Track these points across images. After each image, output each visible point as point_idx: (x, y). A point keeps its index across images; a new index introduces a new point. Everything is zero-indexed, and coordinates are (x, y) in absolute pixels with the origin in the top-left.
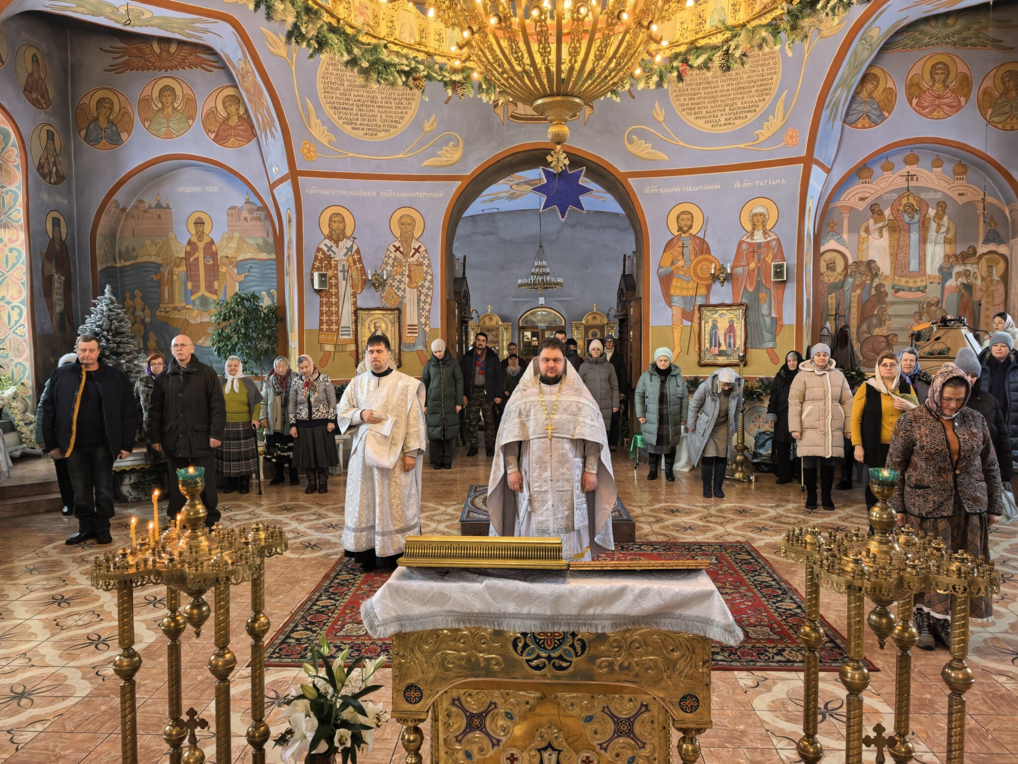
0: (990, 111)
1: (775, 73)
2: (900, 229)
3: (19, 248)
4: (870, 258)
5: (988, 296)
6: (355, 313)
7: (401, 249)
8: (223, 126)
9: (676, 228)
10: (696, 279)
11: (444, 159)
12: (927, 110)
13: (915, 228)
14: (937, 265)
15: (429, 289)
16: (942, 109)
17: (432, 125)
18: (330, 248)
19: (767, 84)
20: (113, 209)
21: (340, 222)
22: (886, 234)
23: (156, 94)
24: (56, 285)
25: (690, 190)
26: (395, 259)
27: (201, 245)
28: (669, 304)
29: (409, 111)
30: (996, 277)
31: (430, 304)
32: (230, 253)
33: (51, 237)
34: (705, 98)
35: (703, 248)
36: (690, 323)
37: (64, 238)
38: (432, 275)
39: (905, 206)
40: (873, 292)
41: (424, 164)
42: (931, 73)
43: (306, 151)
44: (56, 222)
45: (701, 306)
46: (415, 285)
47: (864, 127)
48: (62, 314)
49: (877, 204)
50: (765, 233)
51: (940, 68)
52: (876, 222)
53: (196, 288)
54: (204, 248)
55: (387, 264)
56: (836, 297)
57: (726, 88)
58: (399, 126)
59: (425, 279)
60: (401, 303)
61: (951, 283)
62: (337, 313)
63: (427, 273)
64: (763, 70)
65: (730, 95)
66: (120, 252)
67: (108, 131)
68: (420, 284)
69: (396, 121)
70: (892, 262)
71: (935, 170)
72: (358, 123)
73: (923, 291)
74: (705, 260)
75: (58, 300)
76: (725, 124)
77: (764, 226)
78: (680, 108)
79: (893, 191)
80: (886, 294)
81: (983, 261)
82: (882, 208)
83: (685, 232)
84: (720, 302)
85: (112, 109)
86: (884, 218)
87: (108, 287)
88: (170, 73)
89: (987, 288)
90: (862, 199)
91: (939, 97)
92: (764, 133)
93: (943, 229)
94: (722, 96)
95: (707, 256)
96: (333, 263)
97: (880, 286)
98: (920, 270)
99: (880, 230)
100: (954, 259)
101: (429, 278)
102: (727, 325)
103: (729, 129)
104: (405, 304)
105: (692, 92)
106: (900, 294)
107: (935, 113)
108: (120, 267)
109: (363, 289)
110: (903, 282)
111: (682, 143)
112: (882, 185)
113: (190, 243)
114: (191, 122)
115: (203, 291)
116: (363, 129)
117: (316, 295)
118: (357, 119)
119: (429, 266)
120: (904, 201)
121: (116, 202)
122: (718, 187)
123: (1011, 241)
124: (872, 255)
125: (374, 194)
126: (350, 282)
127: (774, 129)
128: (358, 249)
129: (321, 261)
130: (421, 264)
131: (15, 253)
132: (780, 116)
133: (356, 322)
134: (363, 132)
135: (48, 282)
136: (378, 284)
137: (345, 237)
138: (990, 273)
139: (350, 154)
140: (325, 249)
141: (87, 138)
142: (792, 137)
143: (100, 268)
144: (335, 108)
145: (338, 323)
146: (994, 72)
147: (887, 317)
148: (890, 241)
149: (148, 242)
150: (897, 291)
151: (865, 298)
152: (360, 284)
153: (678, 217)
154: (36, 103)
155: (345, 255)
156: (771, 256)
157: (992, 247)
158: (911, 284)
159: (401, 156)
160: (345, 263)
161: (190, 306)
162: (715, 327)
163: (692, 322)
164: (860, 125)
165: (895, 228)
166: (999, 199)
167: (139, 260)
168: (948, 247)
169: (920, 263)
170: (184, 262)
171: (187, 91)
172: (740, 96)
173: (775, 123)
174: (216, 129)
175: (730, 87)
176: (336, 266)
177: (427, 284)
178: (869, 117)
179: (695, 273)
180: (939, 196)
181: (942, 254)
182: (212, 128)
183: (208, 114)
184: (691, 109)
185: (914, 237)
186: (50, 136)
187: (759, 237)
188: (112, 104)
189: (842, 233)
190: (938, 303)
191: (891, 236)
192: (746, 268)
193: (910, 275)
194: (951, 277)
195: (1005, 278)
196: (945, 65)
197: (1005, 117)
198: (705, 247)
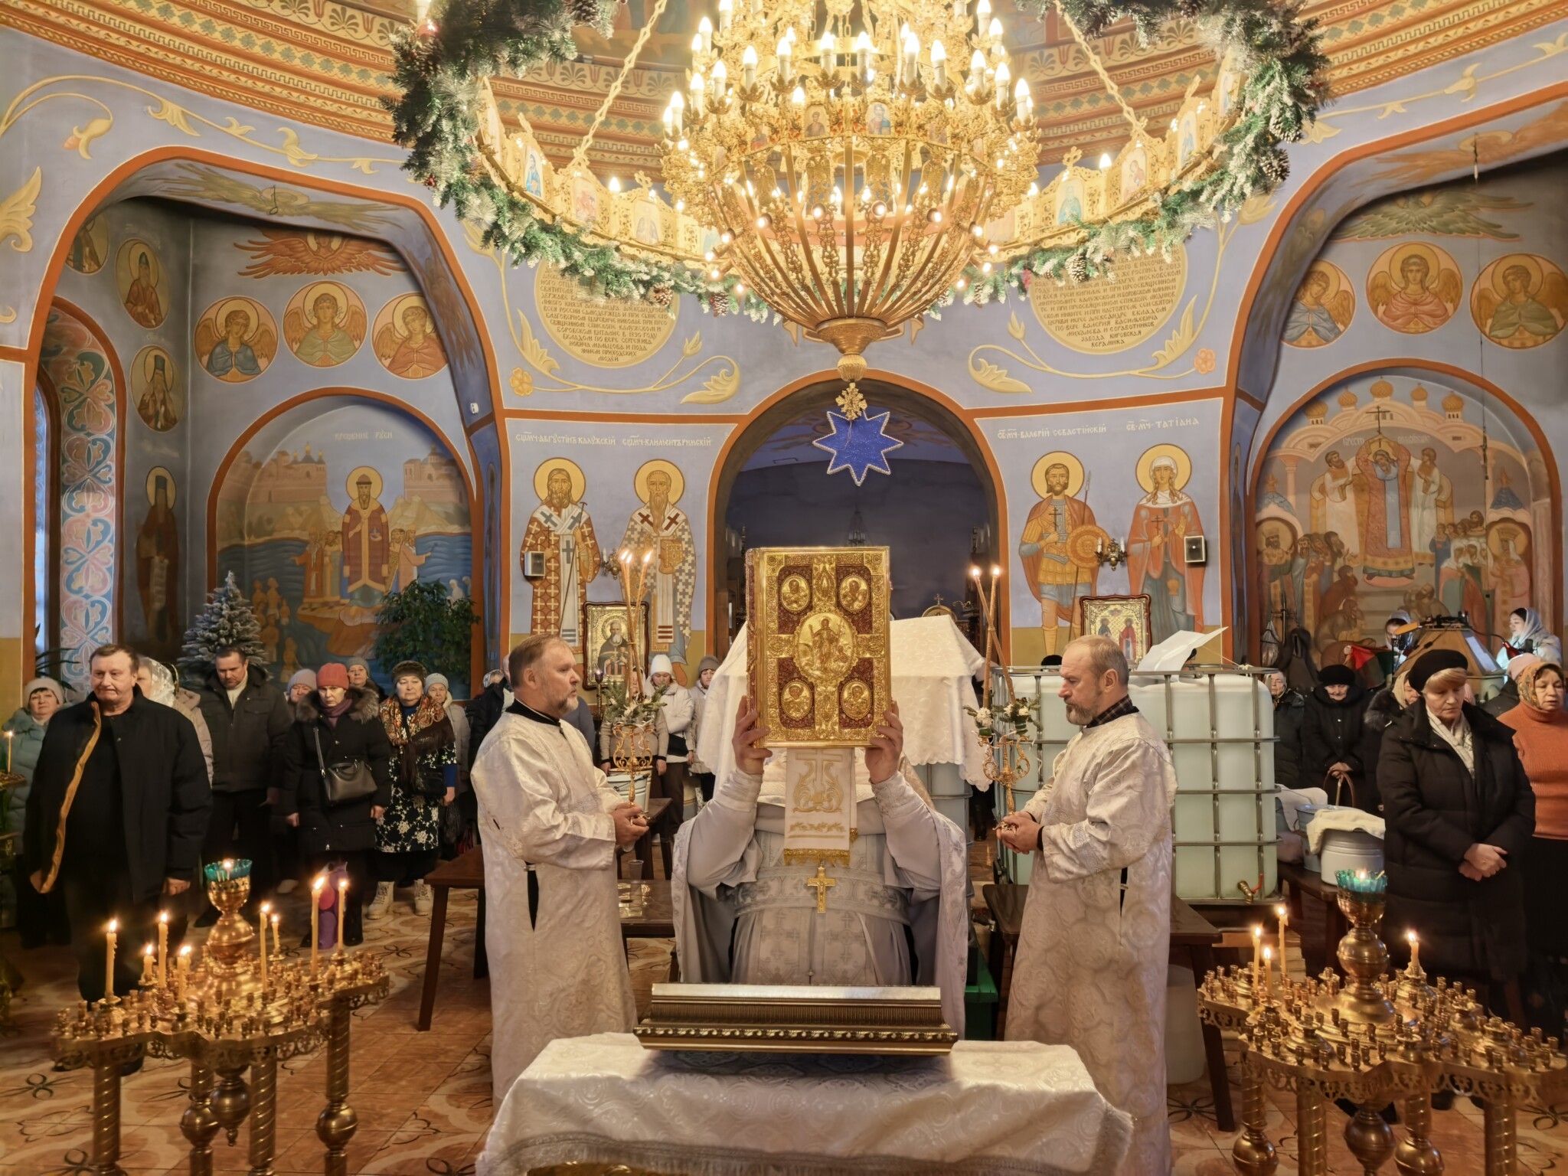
0: (1490, 322)
1: (1178, 272)
2: (1371, 488)
3: (107, 519)
4: (1329, 529)
5: (1505, 583)
6: (584, 609)
7: (651, 519)
8: (403, 350)
9: (1045, 488)
10: (1076, 561)
11: (712, 392)
12: (1399, 321)
13: (1392, 486)
14: (1427, 540)
15: (690, 574)
16: (1421, 320)
17: (696, 345)
18: (548, 518)
19: (1167, 288)
20: (244, 465)
21: (563, 481)
22: (1350, 495)
23: (309, 305)
24: (156, 571)
25: (1064, 433)
26: (642, 533)
27: (365, 514)
28: (1038, 595)
30: (1515, 556)
31: (691, 597)
32: (405, 524)
33: (153, 502)
34: (1081, 307)
35: (1084, 516)
36: (1069, 624)
37: (170, 504)
38: (694, 555)
39: (1376, 454)
40: (1336, 578)
41: (684, 400)
42: (1402, 270)
43: (517, 382)
44: (161, 482)
45: (1083, 599)
46: (669, 569)
47: (1310, 345)
48: (162, 613)
49: (1335, 453)
50: (1173, 494)
51: (1414, 264)
52: (1335, 478)
53: (356, 575)
54: (370, 519)
55: (629, 539)
56: (1282, 585)
57: (1110, 294)
58: (649, 347)
59: (684, 561)
60: (649, 594)
61: (1449, 564)
62: (557, 610)
63: (687, 552)
64: (1161, 269)
66: (250, 524)
67: (241, 357)
68: (676, 568)
69: (644, 341)
70: (1361, 535)
71: (1416, 403)
72: (591, 343)
73: (1409, 577)
74: (1088, 532)
75: (159, 592)
76: (1110, 343)
77: (1171, 485)
78: (1046, 320)
79: (1357, 434)
80: (1356, 582)
81: (1494, 534)
82: (1342, 457)
83: (1057, 493)
84: (1112, 593)
85: (247, 326)
86: (1346, 472)
87: (230, 574)
88: (330, 277)
89: (1504, 570)
90: (1313, 446)
91: (1415, 303)
92: (1166, 355)
93: (1433, 488)
94: (1105, 304)
95: (1090, 527)
96: (552, 538)
97: (1345, 569)
98: (1403, 546)
99: (1342, 488)
100: (1451, 530)
101: (690, 559)
102: (1122, 627)
103: (1116, 349)
104: (655, 597)
105: (1063, 299)
106: (1376, 580)
107: (1412, 325)
108: (251, 547)
109: (595, 575)
110: (1378, 563)
111: (1050, 369)
112: (1342, 426)
113: (349, 511)
114: (357, 344)
115: (365, 579)
116: (597, 352)
117: (527, 583)
118: (590, 338)
119: (690, 542)
120: (1375, 448)
121: (247, 454)
122: (1103, 430)
123: (1533, 504)
124: (1332, 525)
125: (613, 441)
126: (576, 566)
127: (1179, 350)
128: (589, 519)
129: (536, 536)
131: (101, 527)
132: (1188, 332)
133: (585, 623)
134: (598, 356)
135: (144, 566)
137: (570, 501)
138: (1506, 550)
139: (580, 387)
140: (542, 519)
141: (210, 367)
142: (1205, 362)
143: (220, 546)
144: (559, 323)
145: (558, 624)
146: (1492, 268)
147: (1358, 614)
148: (1357, 505)
149: (290, 510)
150: (1370, 577)
151: (1325, 586)
152: (591, 569)
153: (1047, 473)
154: (142, 319)
155: (570, 528)
156: (1182, 527)
157: (1506, 512)
158: (1391, 567)
159: (650, 389)
160: (570, 538)
161: (347, 601)
162: (1105, 628)
163: (1071, 620)
164: (1304, 343)
165: (1363, 486)
166: (1513, 446)
167: (277, 536)
168: (1441, 513)
169: (1402, 535)
170: (340, 538)
171: (354, 301)
172: (1131, 304)
173: (1181, 340)
174: (392, 353)
175: (1116, 292)
176: (557, 542)
177: (687, 568)
178: (1316, 331)
179: (1074, 551)
180: (1424, 440)
181: (1434, 523)
182: (387, 351)
183: (381, 333)
184: (1061, 322)
185: (1392, 498)
186: (159, 363)
187: (1164, 501)
188: (247, 318)
189: (1286, 493)
190: (1431, 594)
191: (1357, 497)
192: (1148, 545)
193: (1389, 553)
194: (1449, 556)
195: (1528, 557)
196: (1422, 258)
197: (1511, 330)
198: (1087, 513)
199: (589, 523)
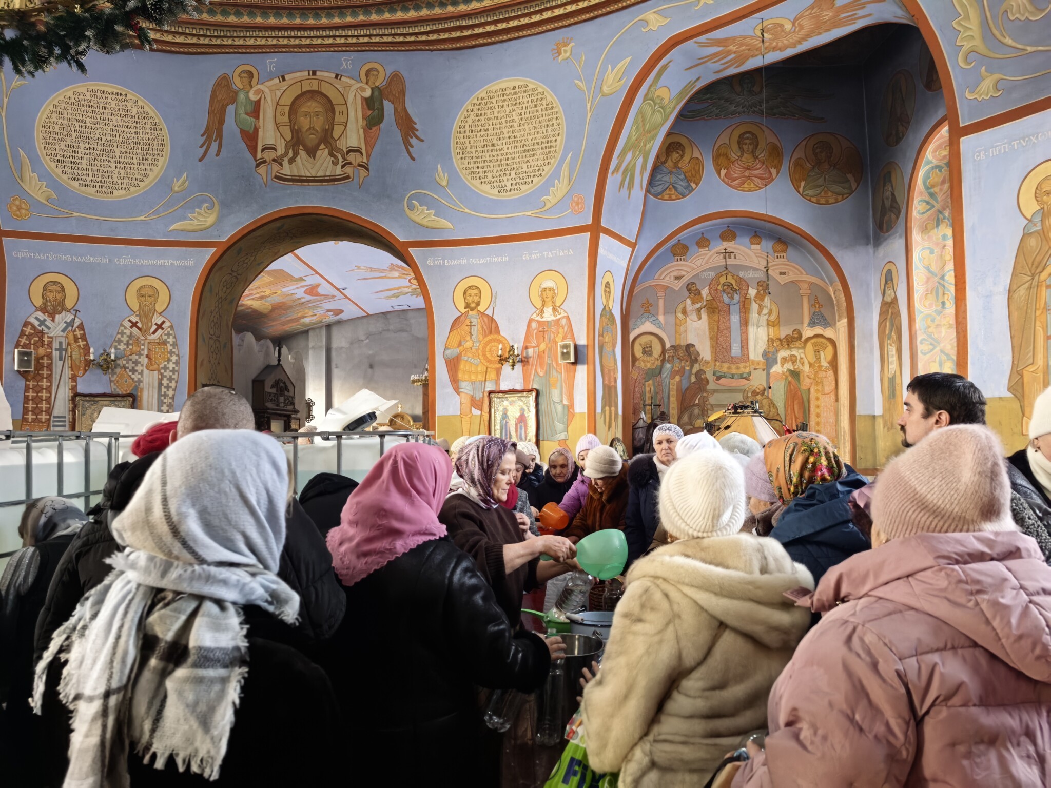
0: (803, 184)
1: (559, 134)
2: (720, 311)
4: (689, 342)
5: (817, 384)
6: (73, 399)
7: (139, 325)
9: (463, 305)
10: (485, 362)
11: (195, 222)
12: (736, 182)
13: (735, 309)
14: (761, 350)
17: (184, 183)
18: (42, 323)
19: (552, 147)
21: (58, 291)
22: (704, 315)
25: (478, 262)
26: (131, 336)
28: (457, 390)
29: (154, 168)
30: (824, 363)
31: (174, 390)
34: (490, 161)
35: (491, 327)
36: (479, 413)
38: (178, 355)
39: (724, 285)
40: (693, 379)
41: (172, 228)
42: (739, 143)
43: (15, 208)
45: (490, 393)
46: (156, 366)
47: (670, 199)
49: (694, 283)
50: (554, 310)
51: (748, 138)
52: (693, 303)
55: (119, 342)
56: (654, 385)
57: (511, 151)
58: (142, 184)
59: (169, 360)
60: (136, 388)
61: (777, 369)
62: (48, 400)
63: (171, 353)
64: (547, 132)
65: (515, 158)
68: (162, 366)
69: (138, 179)
70: (712, 347)
71: (754, 247)
72: (89, 179)
73: (747, 379)
76: (511, 190)
77: (553, 302)
78: (464, 172)
79: (710, 269)
80: (708, 382)
81: (809, 345)
82: (698, 287)
83: (472, 309)
84: (511, 388)
86: (702, 298)
89: (816, 374)
90: (677, 278)
91: (748, 168)
92: (551, 199)
93: (765, 311)
94: (508, 159)
95: (496, 336)
96: (46, 339)
97: (700, 373)
98: (743, 355)
99: (699, 311)
100: (779, 343)
101: (174, 358)
102: (518, 414)
103: (515, 195)
104: (142, 390)
105: (477, 155)
106: (722, 381)
107: (746, 185)
109: (86, 371)
110: (725, 368)
111: (467, 211)
112: (699, 263)
116: (94, 186)
117: (20, 376)
118: (88, 175)
119: (174, 345)
120: (723, 280)
122: (506, 259)
123: (838, 324)
124: (691, 339)
125: (105, 260)
126: (68, 363)
127: (560, 195)
128: (82, 324)
129: (29, 337)
130: (165, 343)
132: (566, 181)
133: (74, 411)
134: (95, 189)
136: (106, 365)
138: (818, 359)
139: (76, 214)
140: (36, 323)
142: (578, 204)
144: (58, 160)
145: (49, 412)
146: (804, 143)
148: (709, 324)
150: (719, 378)
151: (685, 385)
152: (82, 365)
153: (465, 293)
155: (63, 331)
156: (561, 335)
157: (818, 330)
158: (734, 371)
159: (143, 218)
160: (63, 340)
162: (505, 416)
163: (481, 410)
164: (666, 197)
165: (714, 309)
166: (822, 279)
168: (771, 330)
169: (742, 347)
172: (526, 159)
173: (560, 188)
175: (515, 150)
176: (50, 344)
177: (171, 366)
178: (676, 189)
179: (484, 355)
181: (766, 338)
184: (476, 173)
185: (735, 319)
187: (548, 315)
189: (658, 314)
190: (763, 392)
191: (709, 318)
192: (536, 349)
193: (733, 361)
194: (777, 363)
195: (834, 364)
196: (753, 134)
197: (819, 190)
198: (494, 325)
199: (81, 327)
